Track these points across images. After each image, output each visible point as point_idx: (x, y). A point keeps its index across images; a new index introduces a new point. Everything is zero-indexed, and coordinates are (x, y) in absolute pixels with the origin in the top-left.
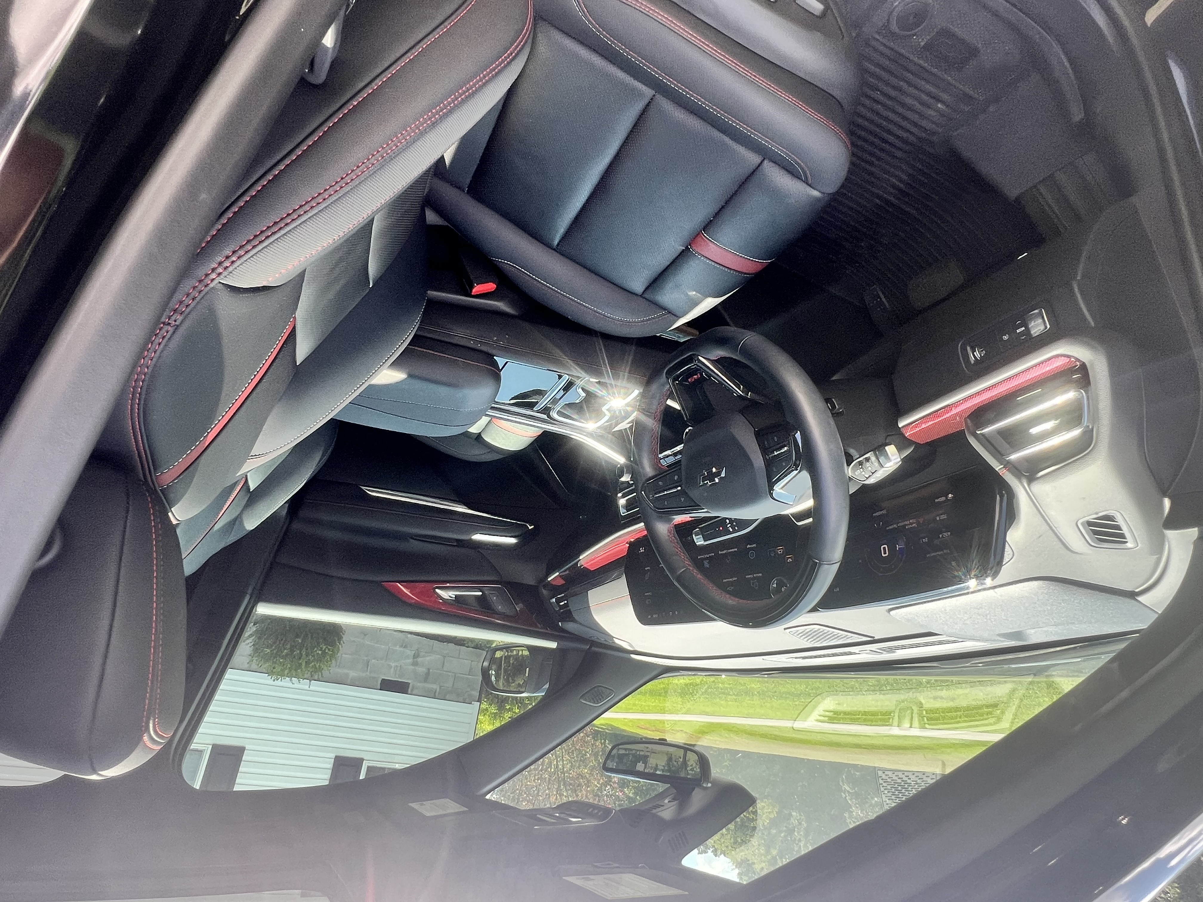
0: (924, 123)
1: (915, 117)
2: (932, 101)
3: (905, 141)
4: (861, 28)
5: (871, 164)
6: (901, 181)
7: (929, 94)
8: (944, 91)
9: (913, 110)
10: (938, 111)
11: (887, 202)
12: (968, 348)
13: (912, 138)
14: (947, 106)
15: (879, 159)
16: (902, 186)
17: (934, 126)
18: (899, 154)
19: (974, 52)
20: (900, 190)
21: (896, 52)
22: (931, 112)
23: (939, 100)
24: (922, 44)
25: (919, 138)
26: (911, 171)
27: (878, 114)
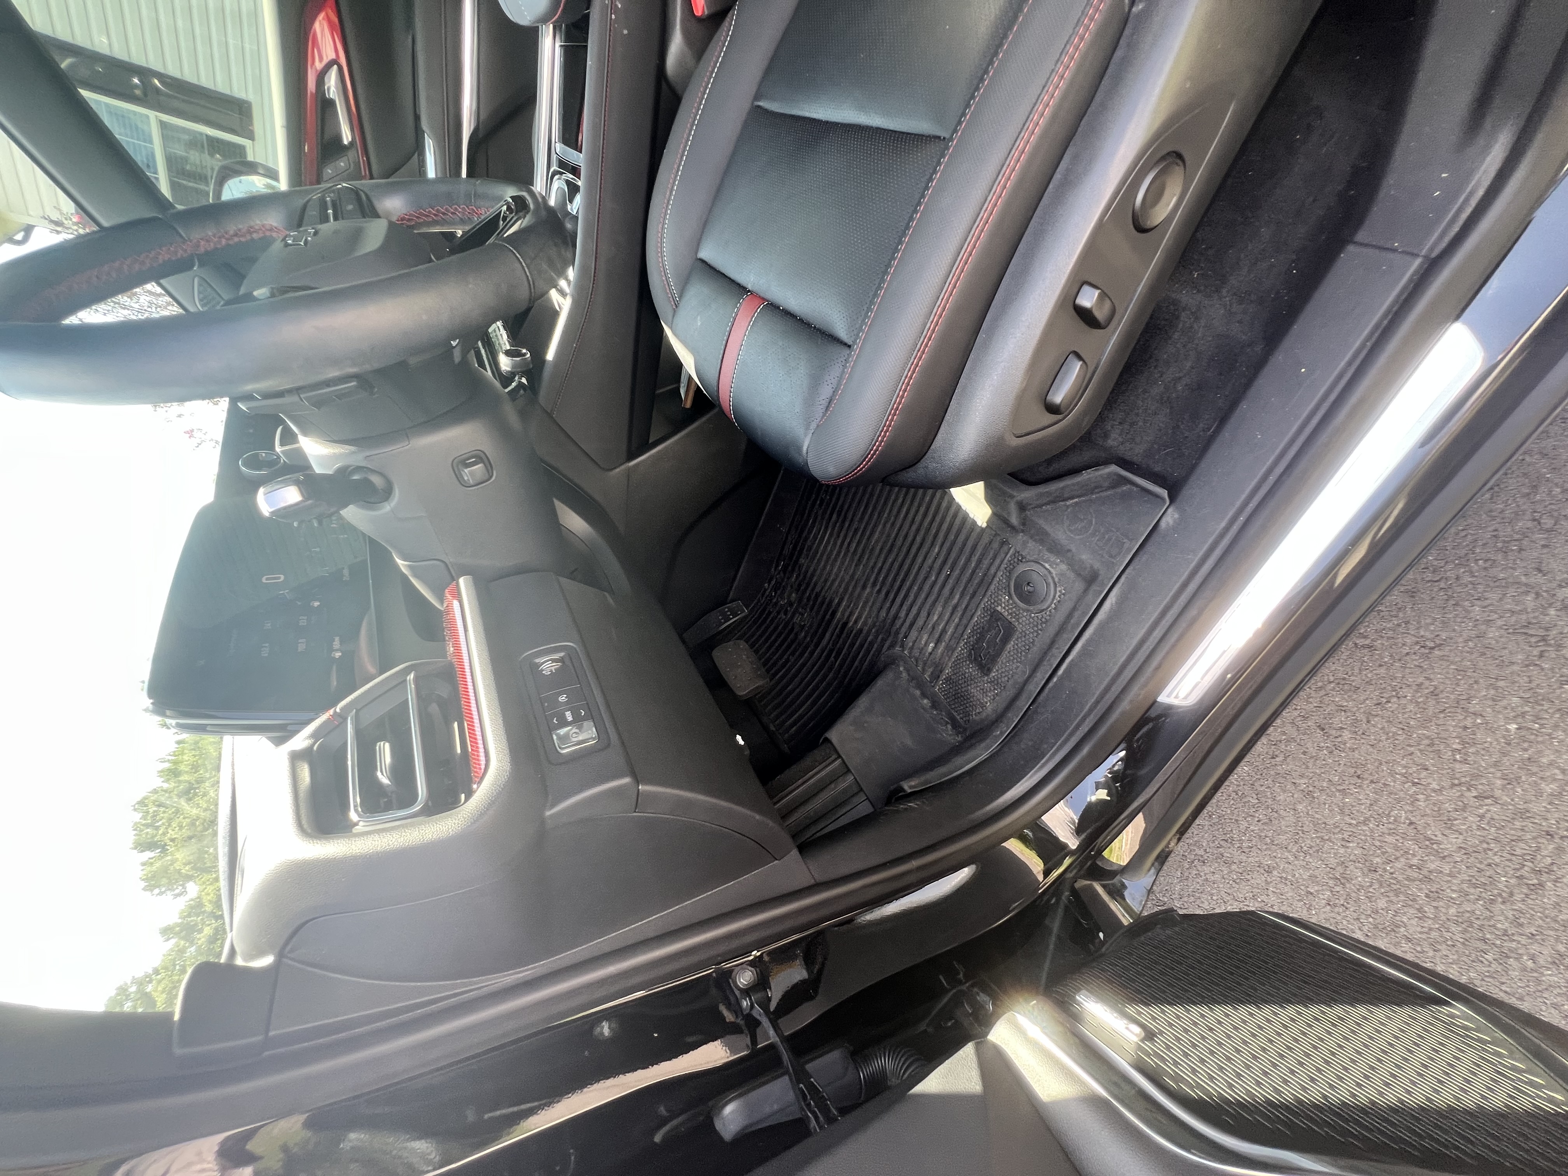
0: (914, 634)
1: (920, 622)
2: (937, 636)
3: (896, 617)
4: (1023, 531)
5: (874, 584)
6: (856, 622)
7: (944, 631)
8: (947, 647)
9: (929, 615)
10: (927, 644)
11: (834, 613)
12: (562, 654)
13: (898, 623)
14: (931, 654)
15: (879, 591)
16: (851, 624)
17: (911, 644)
18: (883, 614)
19: (985, 669)
20: (845, 624)
21: (993, 579)
22: (925, 637)
23: (938, 642)
24: (999, 608)
25: (897, 633)
26: (865, 632)
27: (926, 578)
